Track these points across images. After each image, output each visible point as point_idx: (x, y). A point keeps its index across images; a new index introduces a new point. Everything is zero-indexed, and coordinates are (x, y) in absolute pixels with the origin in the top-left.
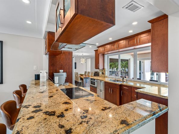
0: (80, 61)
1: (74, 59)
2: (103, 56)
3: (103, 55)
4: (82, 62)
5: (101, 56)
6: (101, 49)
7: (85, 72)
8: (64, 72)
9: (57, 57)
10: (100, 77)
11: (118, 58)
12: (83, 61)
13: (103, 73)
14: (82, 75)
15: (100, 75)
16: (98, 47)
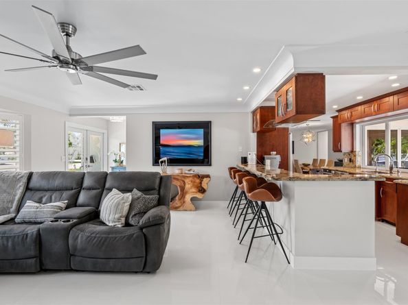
0: (303, 138)
1: (291, 136)
2: (350, 127)
3: (352, 125)
4: (306, 140)
5: (347, 128)
6: (346, 114)
7: (314, 160)
8: (277, 154)
9: (267, 134)
10: (345, 167)
11: (384, 129)
12: (308, 137)
13: (351, 160)
14: (306, 165)
15: (345, 164)
16: (339, 111)
